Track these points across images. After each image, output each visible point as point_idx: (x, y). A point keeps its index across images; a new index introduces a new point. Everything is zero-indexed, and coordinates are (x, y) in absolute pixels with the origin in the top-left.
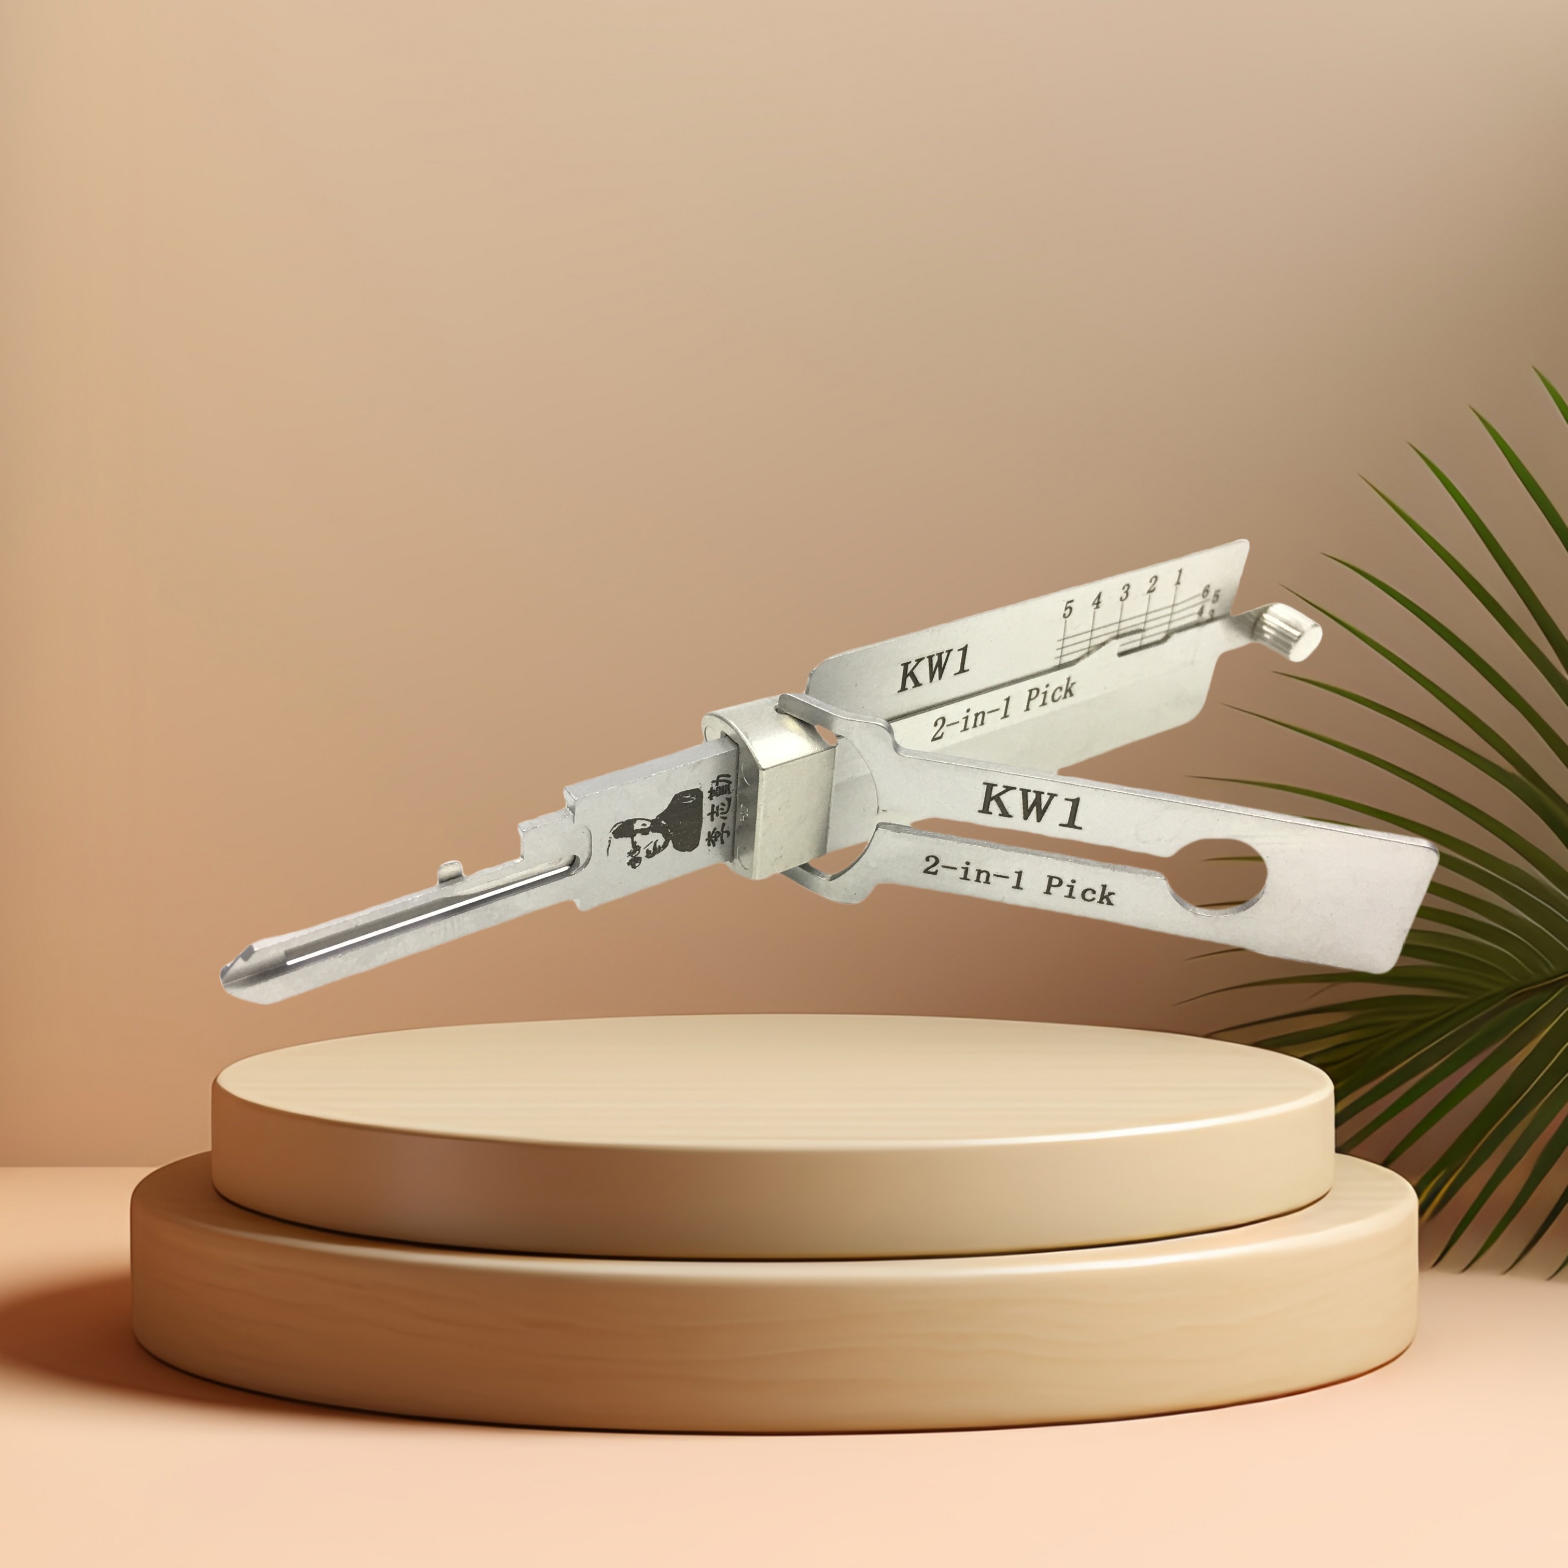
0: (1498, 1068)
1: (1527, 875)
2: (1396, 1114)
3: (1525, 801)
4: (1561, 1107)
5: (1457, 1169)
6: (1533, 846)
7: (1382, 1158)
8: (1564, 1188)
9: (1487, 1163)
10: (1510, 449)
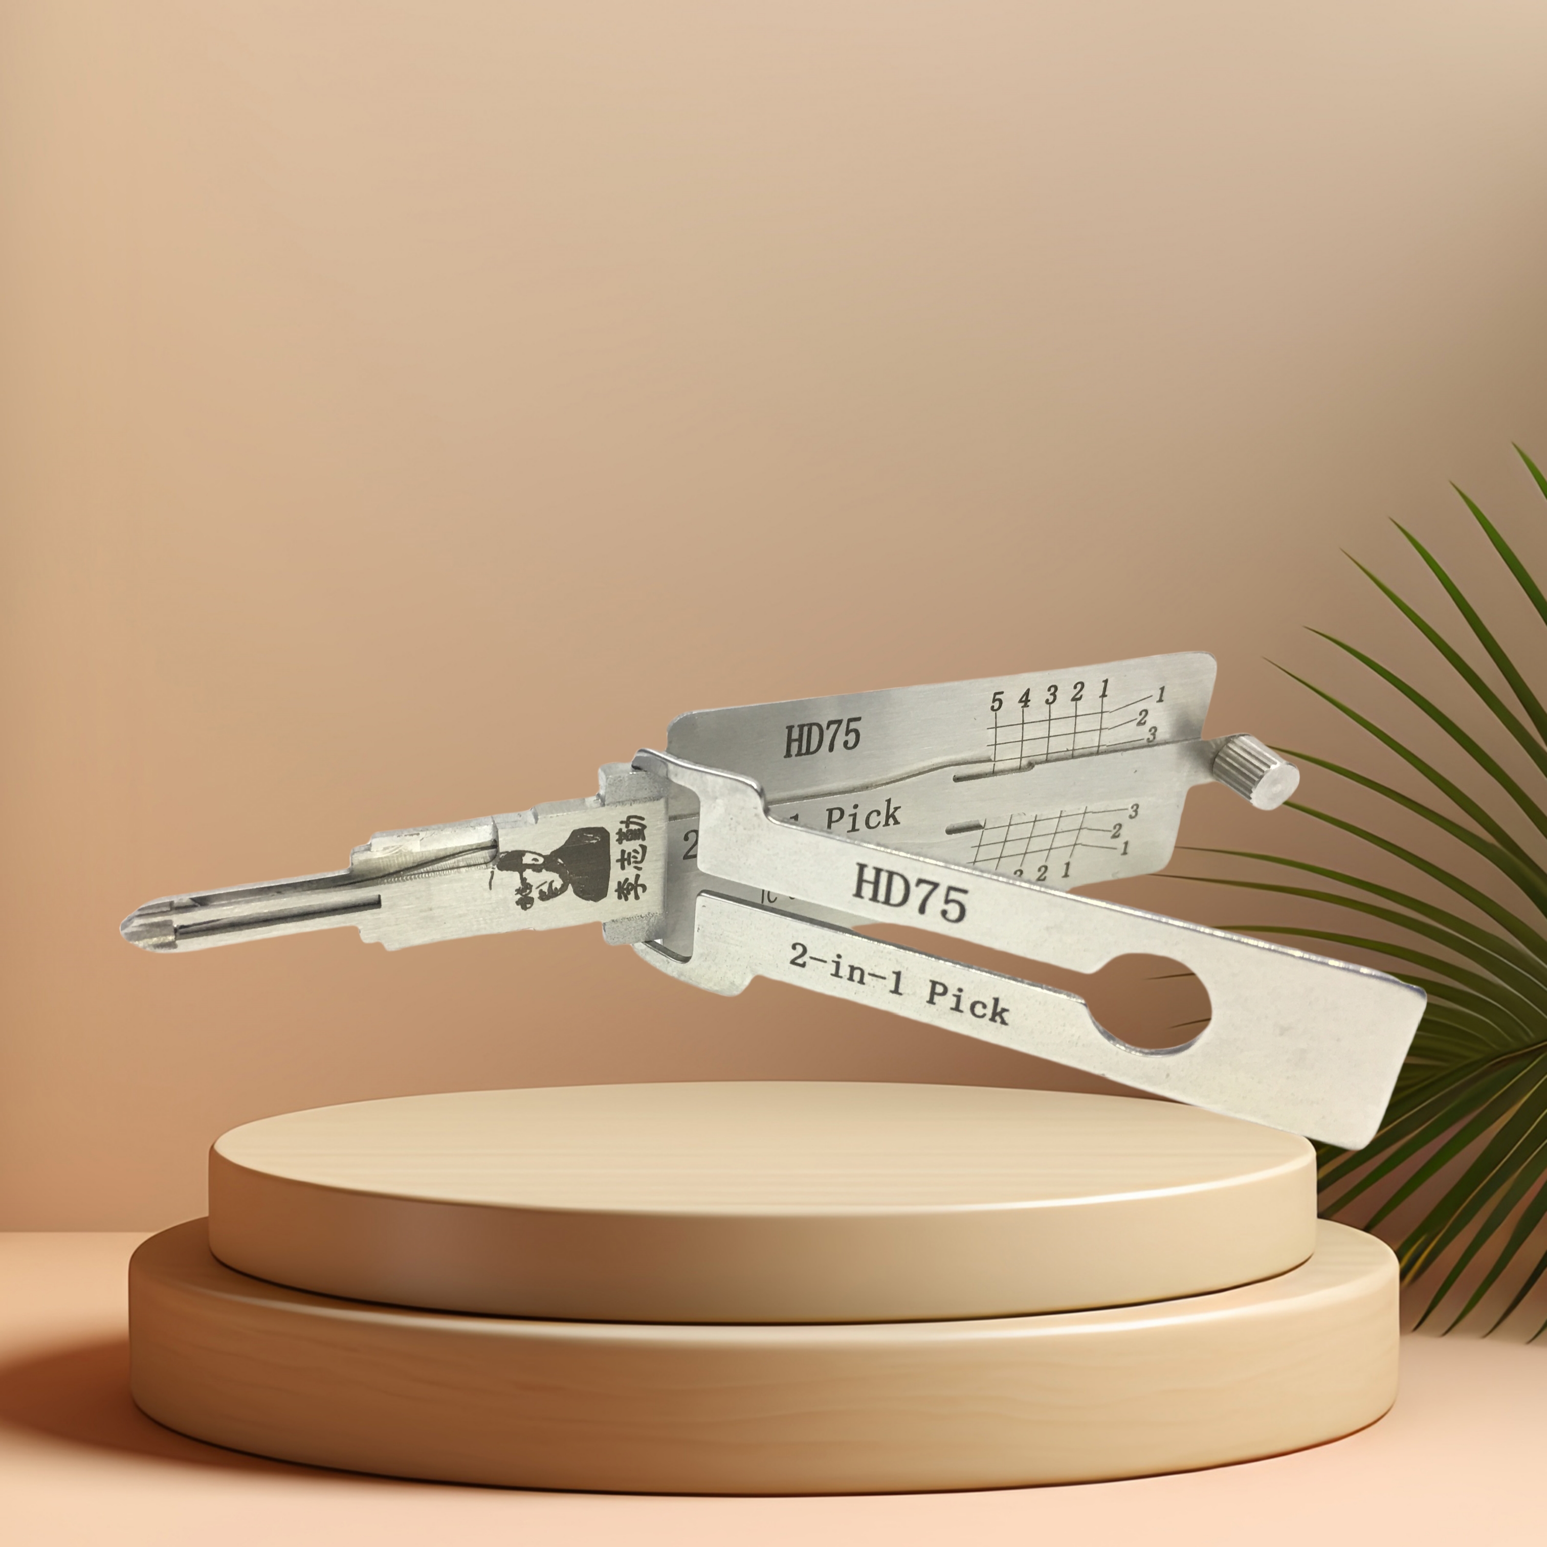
0: (1478, 1135)
1: (1507, 944)
2: (1377, 1180)
3: (1504, 871)
4: (1540, 1173)
5: (1438, 1234)
6: (1512, 916)
7: (1364, 1223)
8: (1543, 1253)
9: (1467, 1228)
10: (1489, 524)
